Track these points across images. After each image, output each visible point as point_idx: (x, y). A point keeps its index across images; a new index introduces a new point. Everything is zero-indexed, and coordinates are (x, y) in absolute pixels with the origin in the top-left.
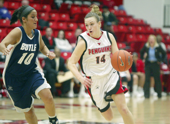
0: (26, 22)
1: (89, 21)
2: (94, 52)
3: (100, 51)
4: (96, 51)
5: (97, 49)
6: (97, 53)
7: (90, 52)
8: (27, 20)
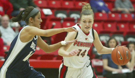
0: (32, 23)
1: (88, 19)
2: (79, 45)
3: (84, 45)
4: (82, 44)
5: (83, 43)
6: (82, 46)
7: (76, 44)
8: (34, 21)
